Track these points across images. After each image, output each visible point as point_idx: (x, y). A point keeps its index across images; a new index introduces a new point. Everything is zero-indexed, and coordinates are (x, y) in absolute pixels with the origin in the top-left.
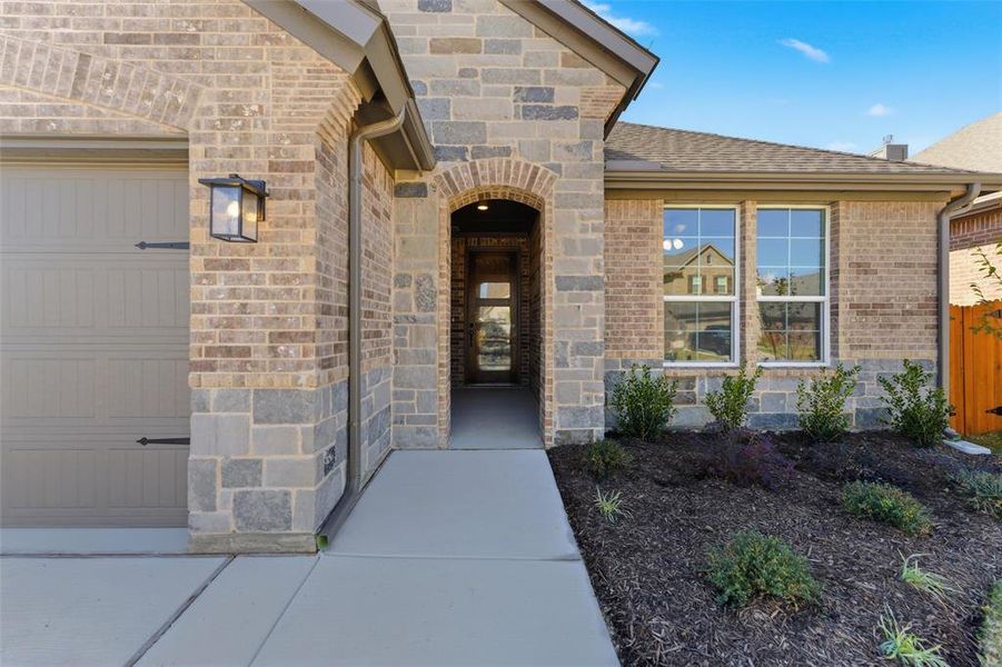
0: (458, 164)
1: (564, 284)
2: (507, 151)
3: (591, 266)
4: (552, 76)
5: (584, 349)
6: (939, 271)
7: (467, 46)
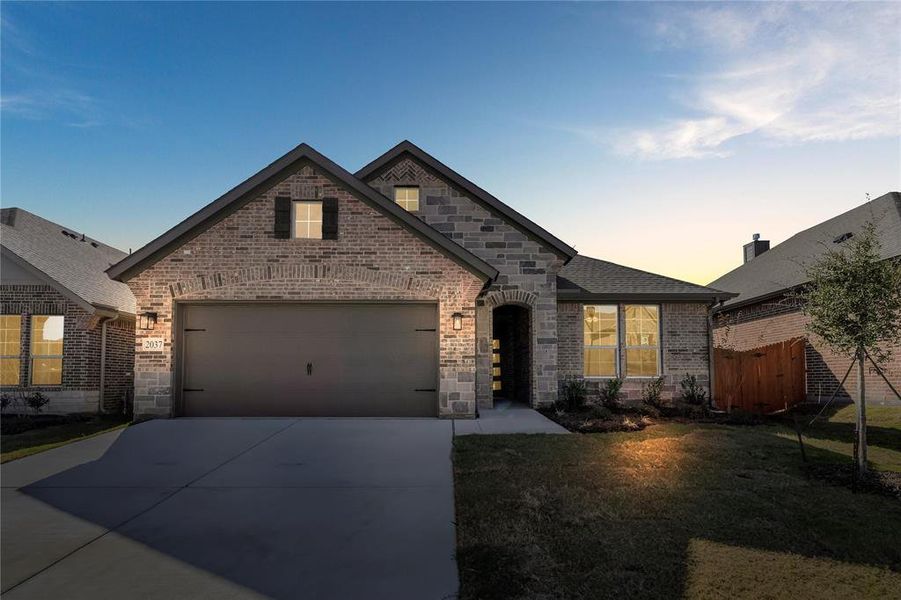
0: (497, 292)
1: (540, 341)
2: (516, 287)
3: (551, 334)
4: (535, 257)
5: (549, 368)
6: (708, 336)
7: (501, 245)
